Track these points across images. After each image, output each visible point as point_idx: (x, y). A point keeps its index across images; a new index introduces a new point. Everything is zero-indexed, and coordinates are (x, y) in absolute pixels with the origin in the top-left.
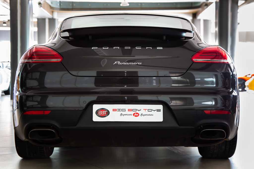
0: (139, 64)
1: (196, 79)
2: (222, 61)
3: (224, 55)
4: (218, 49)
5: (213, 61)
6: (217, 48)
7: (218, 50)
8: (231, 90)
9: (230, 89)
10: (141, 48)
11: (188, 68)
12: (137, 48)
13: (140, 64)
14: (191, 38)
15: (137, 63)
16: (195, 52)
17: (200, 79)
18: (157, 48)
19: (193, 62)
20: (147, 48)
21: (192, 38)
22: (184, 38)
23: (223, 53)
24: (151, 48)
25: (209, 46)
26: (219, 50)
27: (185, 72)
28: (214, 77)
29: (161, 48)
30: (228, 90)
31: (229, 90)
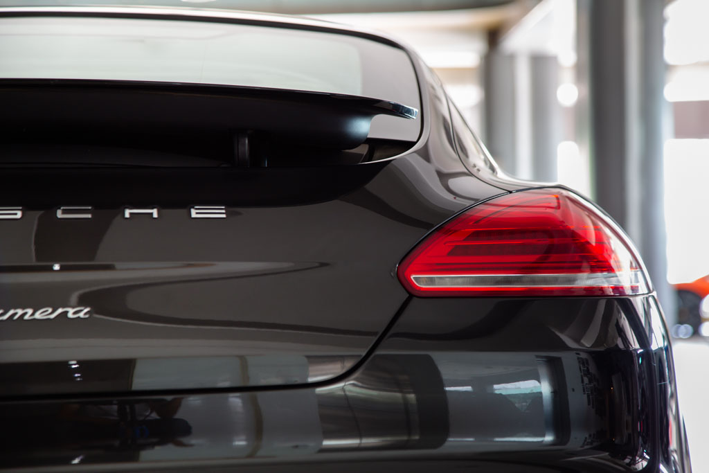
0: (70, 315)
1: (447, 389)
2: (586, 280)
3: (593, 241)
4: (558, 207)
5: (533, 281)
6: (555, 204)
7: (558, 214)
8: (644, 458)
9: (634, 453)
10: (89, 216)
11: (381, 331)
12: (65, 212)
13: (81, 315)
14: (408, 145)
15: (60, 311)
16: (427, 226)
17: (469, 388)
18: (194, 213)
19: (413, 294)
20: (127, 215)
21: (411, 144)
22: (363, 150)
23: (586, 231)
24: (155, 215)
25: (511, 192)
26: (566, 213)
27: (364, 354)
28: (543, 371)
29: (218, 213)
30: (627, 461)
31: (634, 462)
